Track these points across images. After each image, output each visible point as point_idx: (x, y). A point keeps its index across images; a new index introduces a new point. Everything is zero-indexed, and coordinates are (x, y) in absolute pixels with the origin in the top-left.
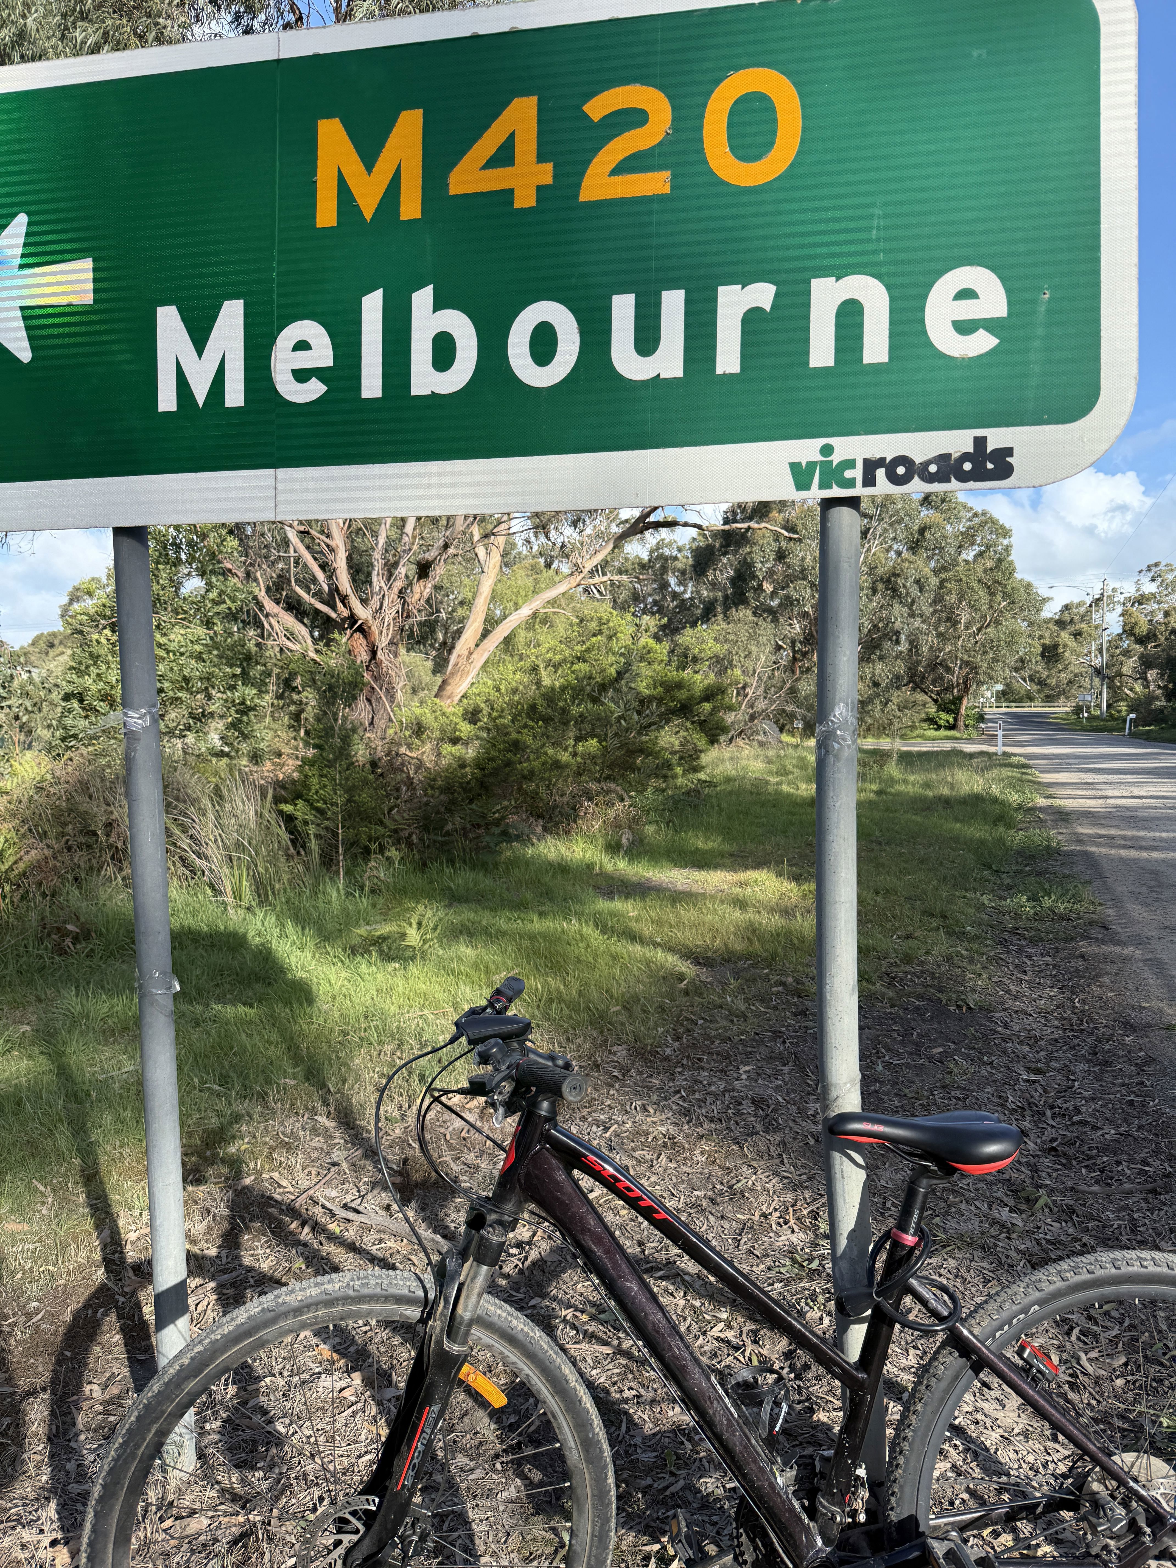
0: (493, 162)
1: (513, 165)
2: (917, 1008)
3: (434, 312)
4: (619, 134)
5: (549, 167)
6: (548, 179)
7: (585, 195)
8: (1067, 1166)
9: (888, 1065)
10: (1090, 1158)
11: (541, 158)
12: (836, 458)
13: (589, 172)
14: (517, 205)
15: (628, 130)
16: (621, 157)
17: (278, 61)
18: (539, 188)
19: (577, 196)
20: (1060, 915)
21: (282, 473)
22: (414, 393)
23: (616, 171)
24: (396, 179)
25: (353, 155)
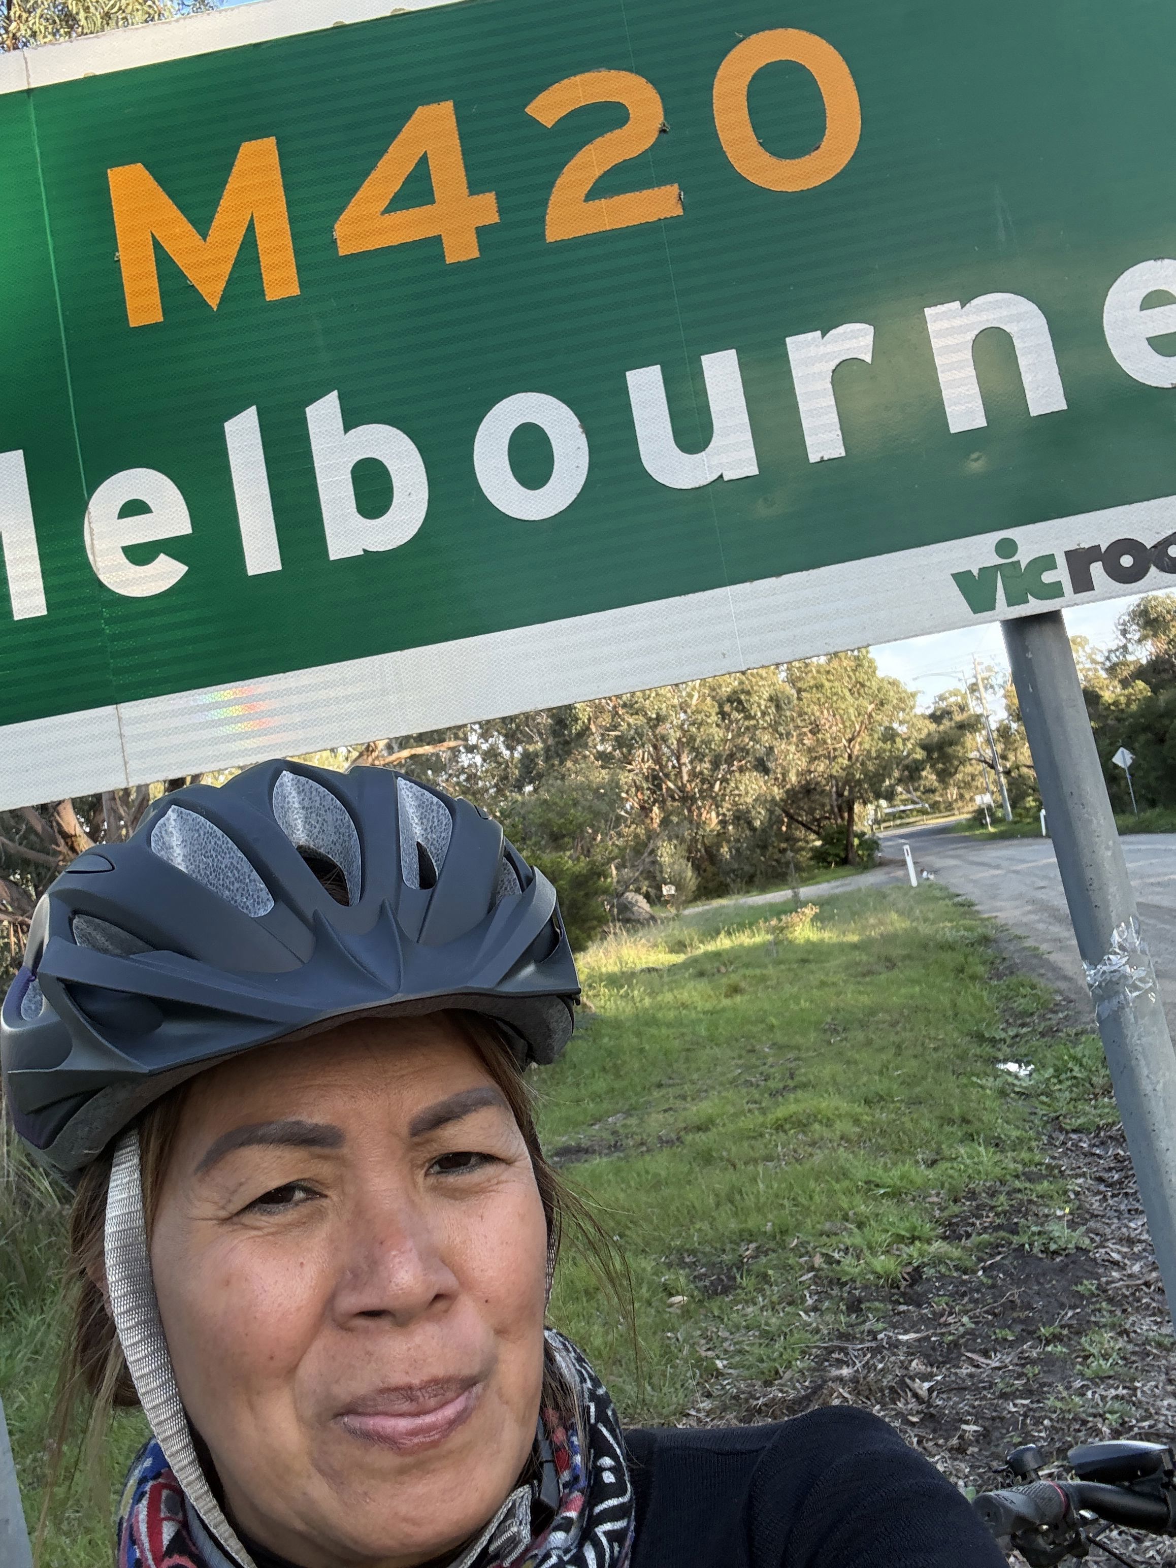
0: (399, 202)
1: (433, 202)
3: (347, 429)
4: (589, 141)
5: (490, 198)
6: (493, 218)
7: (554, 233)
11: (475, 187)
12: (1024, 557)
13: (553, 198)
14: (451, 258)
15: (602, 135)
16: (598, 173)
17: (29, 91)
18: (482, 232)
19: (543, 235)
21: (129, 709)
22: (332, 558)
23: (592, 195)
24: (249, 242)
25: (172, 211)
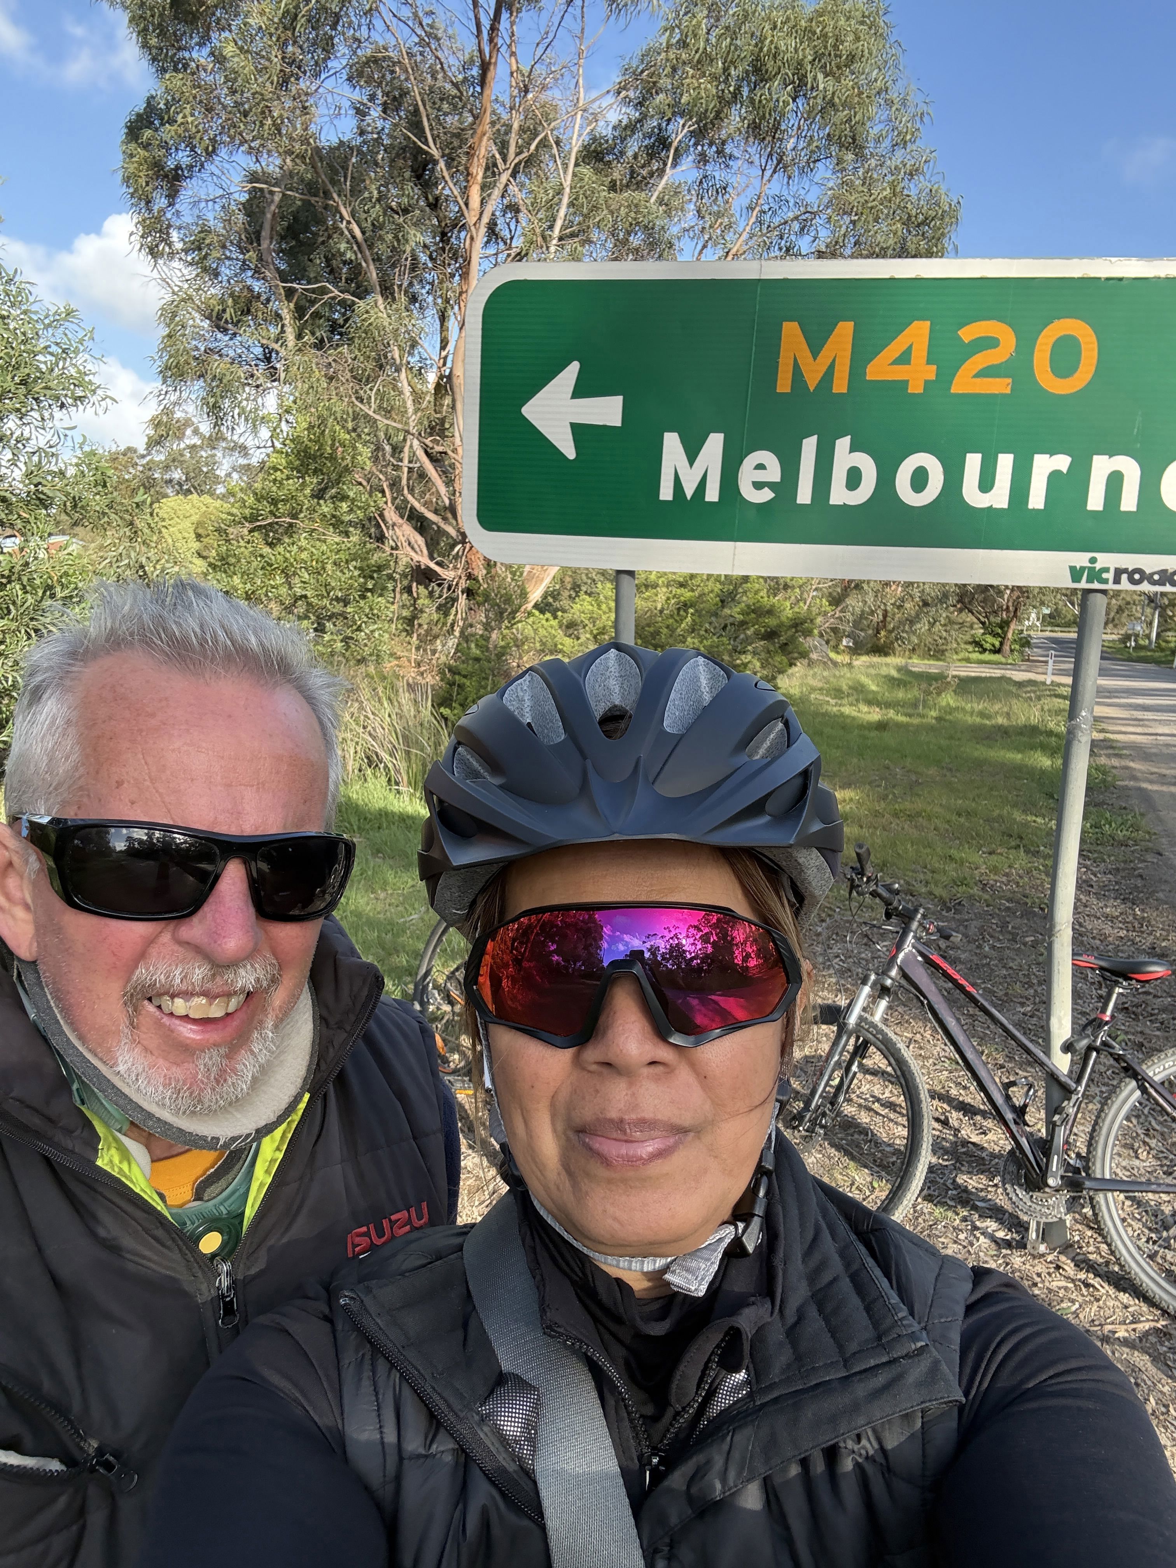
0: (897, 361)
1: (910, 365)
2: (1008, 908)
3: (850, 452)
4: (980, 352)
5: (934, 368)
6: (933, 377)
7: (954, 390)
8: (1136, 1019)
9: (993, 947)
10: (1152, 1015)
11: (929, 362)
12: (1098, 566)
13: (958, 374)
14: (911, 391)
15: (986, 350)
16: (981, 367)
17: (759, 280)
18: (926, 382)
19: (949, 389)
20: (1119, 841)
21: (740, 545)
22: (831, 502)
23: (976, 376)
24: (832, 366)
25: (805, 346)
